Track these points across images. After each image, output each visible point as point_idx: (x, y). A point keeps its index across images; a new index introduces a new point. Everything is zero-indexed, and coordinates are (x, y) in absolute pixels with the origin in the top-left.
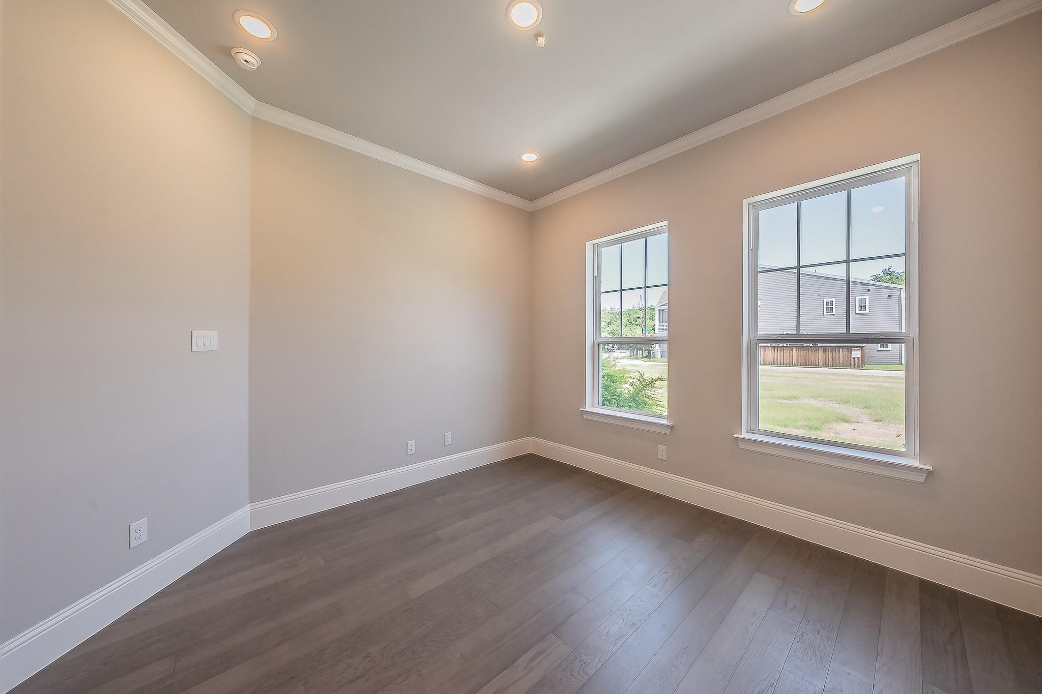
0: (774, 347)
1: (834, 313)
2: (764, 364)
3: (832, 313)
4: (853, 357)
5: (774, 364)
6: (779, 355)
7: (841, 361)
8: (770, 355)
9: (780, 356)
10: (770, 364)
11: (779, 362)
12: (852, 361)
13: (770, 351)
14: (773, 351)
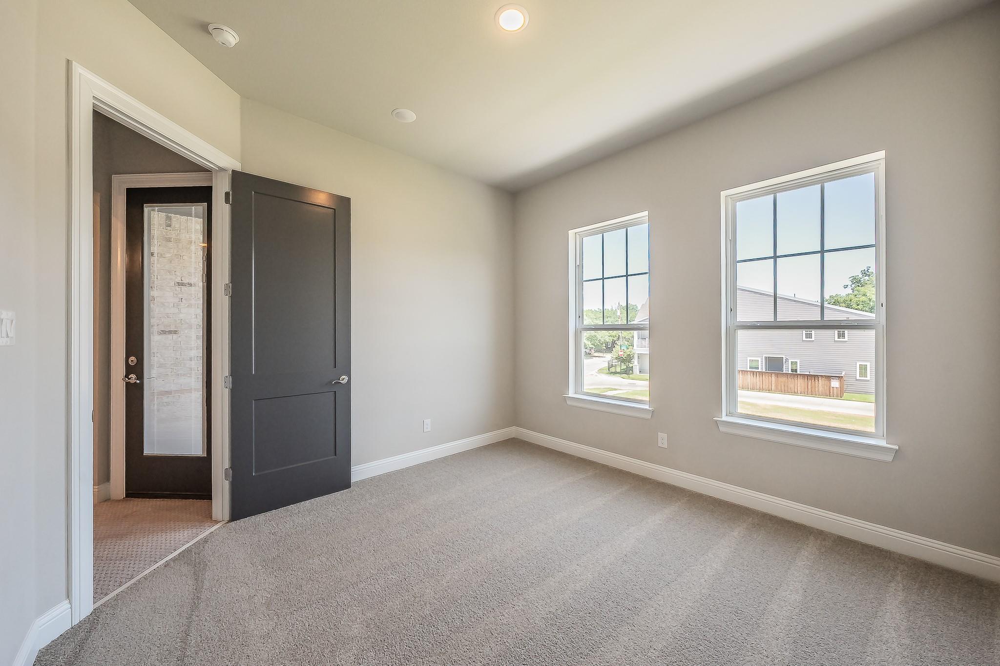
0: (753, 372)
1: (813, 339)
2: (743, 388)
3: (810, 339)
4: (832, 386)
5: (753, 389)
6: (758, 379)
7: (820, 390)
8: (749, 379)
9: (760, 381)
10: (749, 388)
11: (758, 388)
12: (831, 391)
13: (749, 376)
14: (752, 376)
